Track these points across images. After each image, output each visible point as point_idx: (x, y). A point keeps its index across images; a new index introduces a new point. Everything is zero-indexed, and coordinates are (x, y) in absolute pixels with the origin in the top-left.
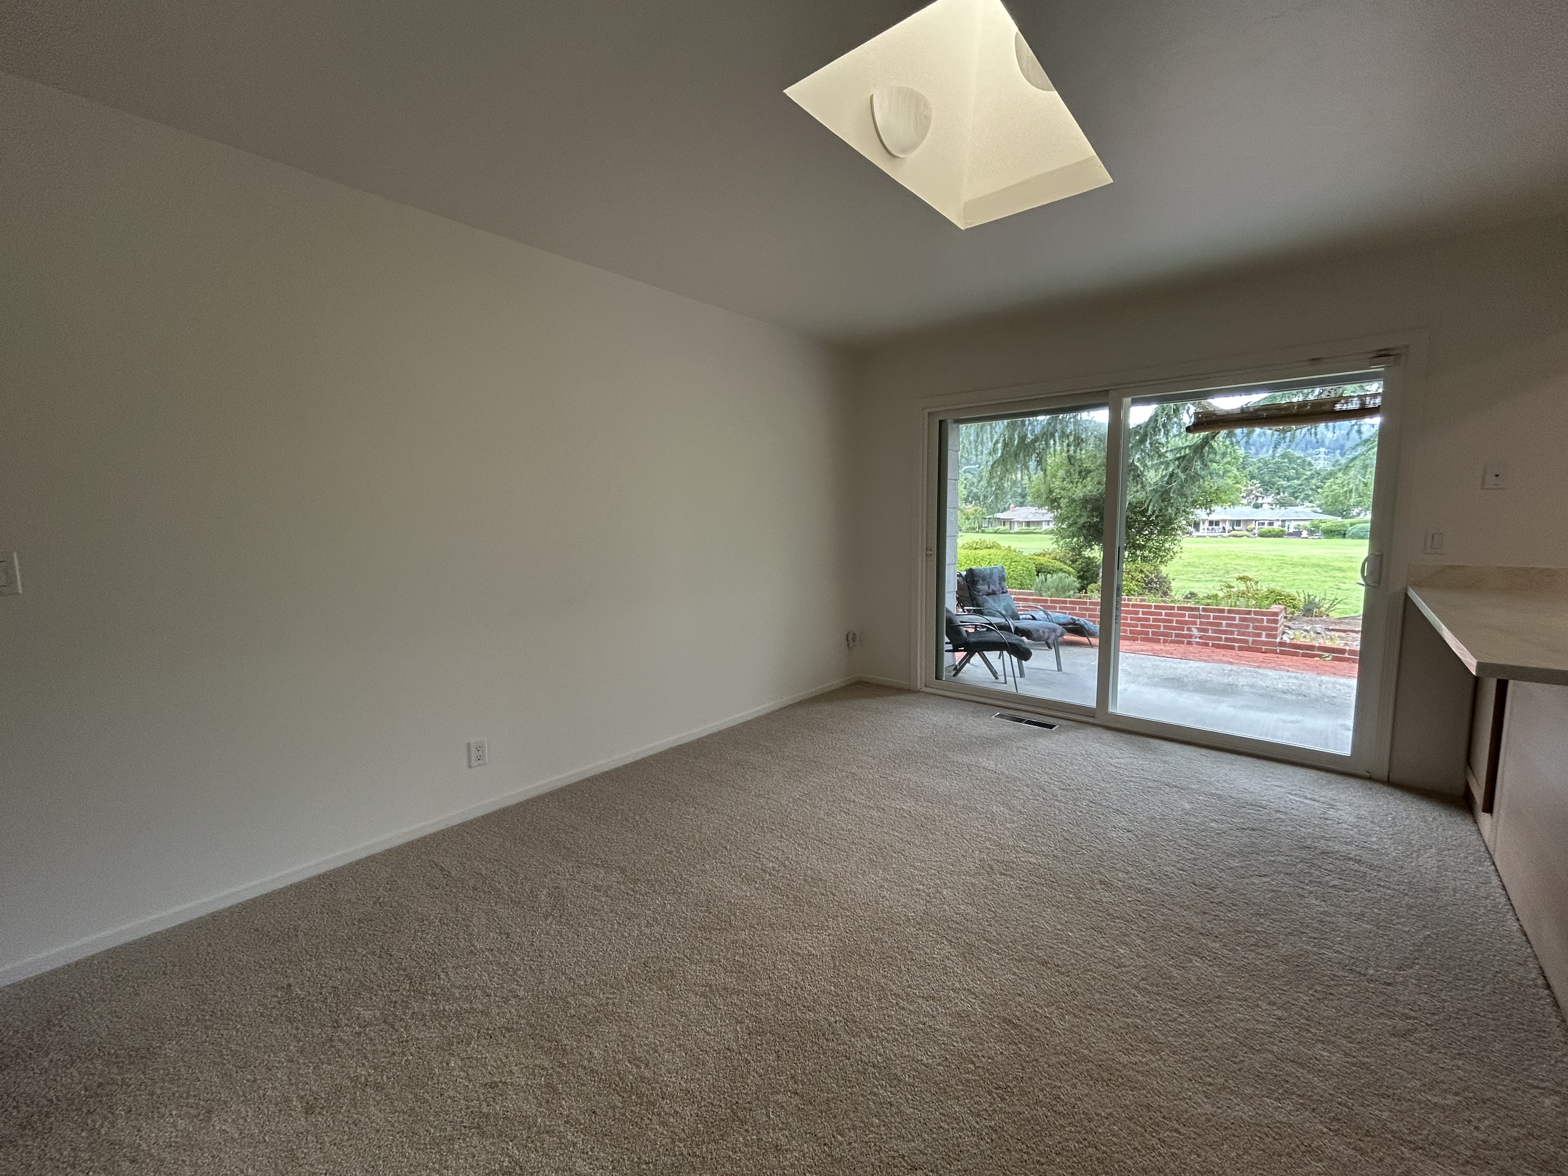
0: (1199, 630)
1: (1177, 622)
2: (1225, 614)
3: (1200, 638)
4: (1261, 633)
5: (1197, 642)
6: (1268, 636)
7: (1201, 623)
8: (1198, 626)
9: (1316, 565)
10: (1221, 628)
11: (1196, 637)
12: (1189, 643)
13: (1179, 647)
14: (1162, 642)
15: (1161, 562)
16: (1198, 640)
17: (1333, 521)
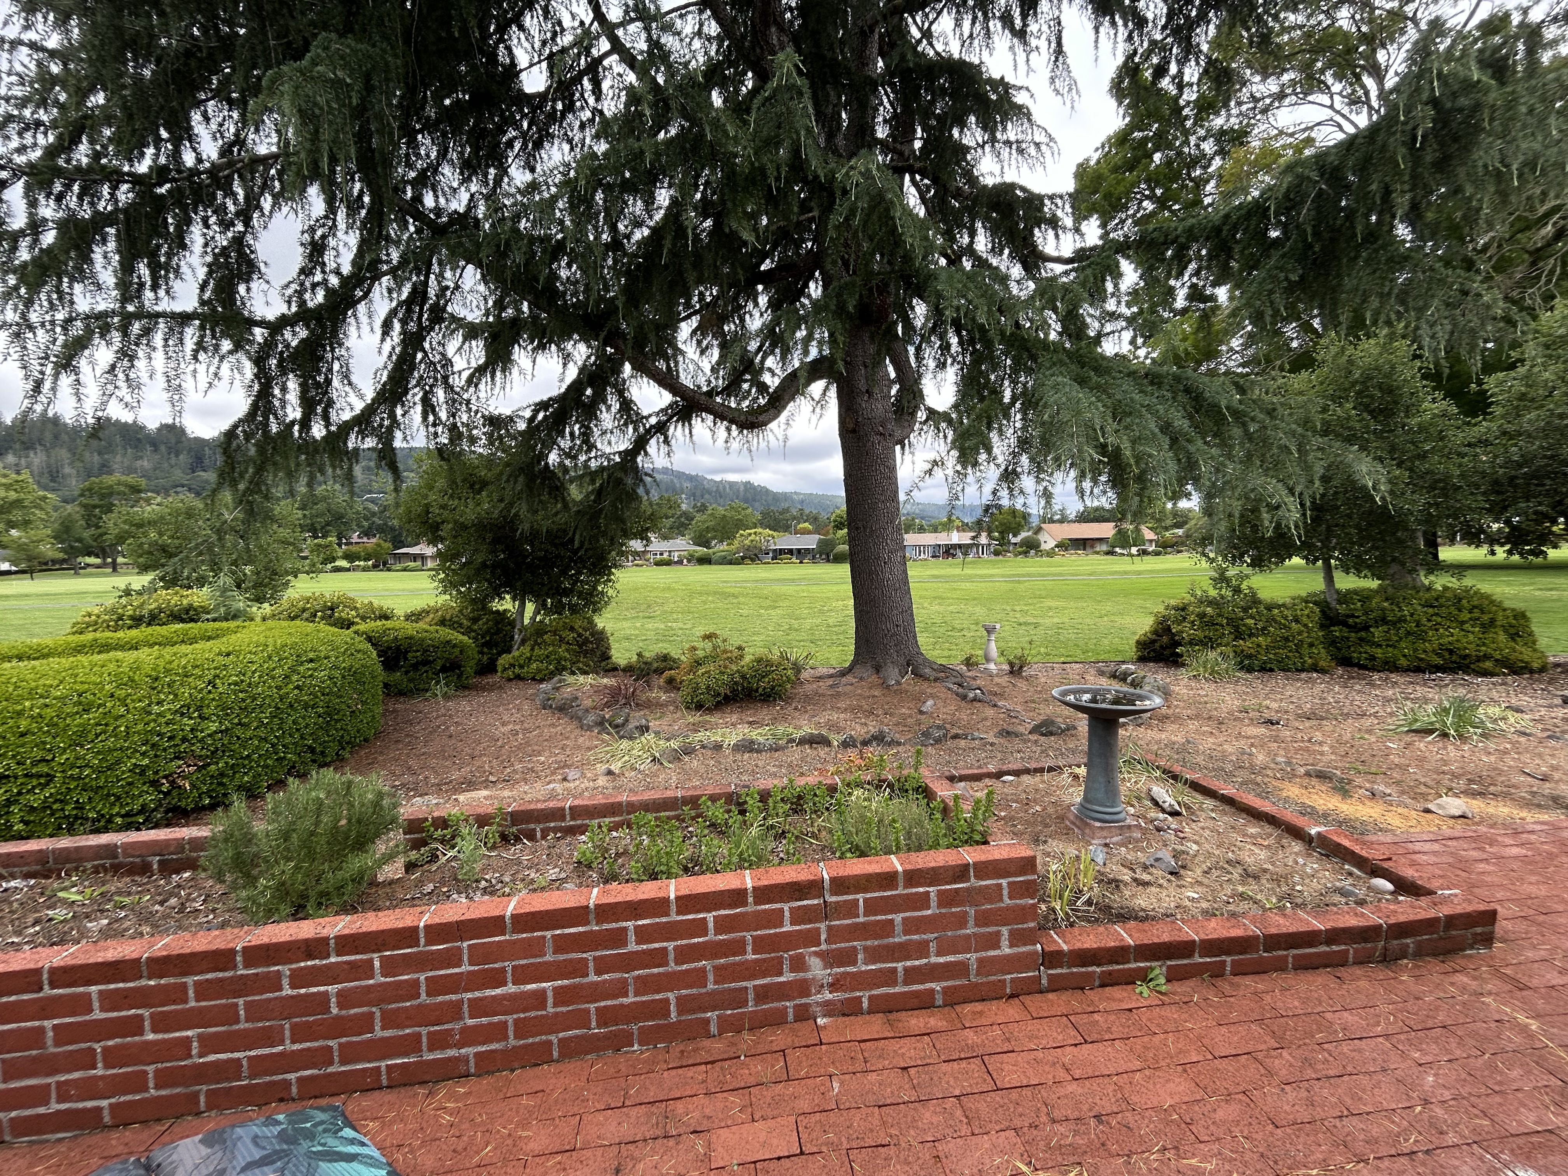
0: (830, 959)
1: (760, 945)
2: (900, 891)
3: (834, 986)
4: (998, 934)
5: (827, 1003)
6: (1016, 939)
7: (834, 934)
8: (824, 947)
9: (715, 593)
10: (891, 940)
11: (822, 986)
12: (804, 1015)
13: (778, 1038)
14: (713, 1029)
15: (594, 611)
16: (829, 996)
17: (701, 550)
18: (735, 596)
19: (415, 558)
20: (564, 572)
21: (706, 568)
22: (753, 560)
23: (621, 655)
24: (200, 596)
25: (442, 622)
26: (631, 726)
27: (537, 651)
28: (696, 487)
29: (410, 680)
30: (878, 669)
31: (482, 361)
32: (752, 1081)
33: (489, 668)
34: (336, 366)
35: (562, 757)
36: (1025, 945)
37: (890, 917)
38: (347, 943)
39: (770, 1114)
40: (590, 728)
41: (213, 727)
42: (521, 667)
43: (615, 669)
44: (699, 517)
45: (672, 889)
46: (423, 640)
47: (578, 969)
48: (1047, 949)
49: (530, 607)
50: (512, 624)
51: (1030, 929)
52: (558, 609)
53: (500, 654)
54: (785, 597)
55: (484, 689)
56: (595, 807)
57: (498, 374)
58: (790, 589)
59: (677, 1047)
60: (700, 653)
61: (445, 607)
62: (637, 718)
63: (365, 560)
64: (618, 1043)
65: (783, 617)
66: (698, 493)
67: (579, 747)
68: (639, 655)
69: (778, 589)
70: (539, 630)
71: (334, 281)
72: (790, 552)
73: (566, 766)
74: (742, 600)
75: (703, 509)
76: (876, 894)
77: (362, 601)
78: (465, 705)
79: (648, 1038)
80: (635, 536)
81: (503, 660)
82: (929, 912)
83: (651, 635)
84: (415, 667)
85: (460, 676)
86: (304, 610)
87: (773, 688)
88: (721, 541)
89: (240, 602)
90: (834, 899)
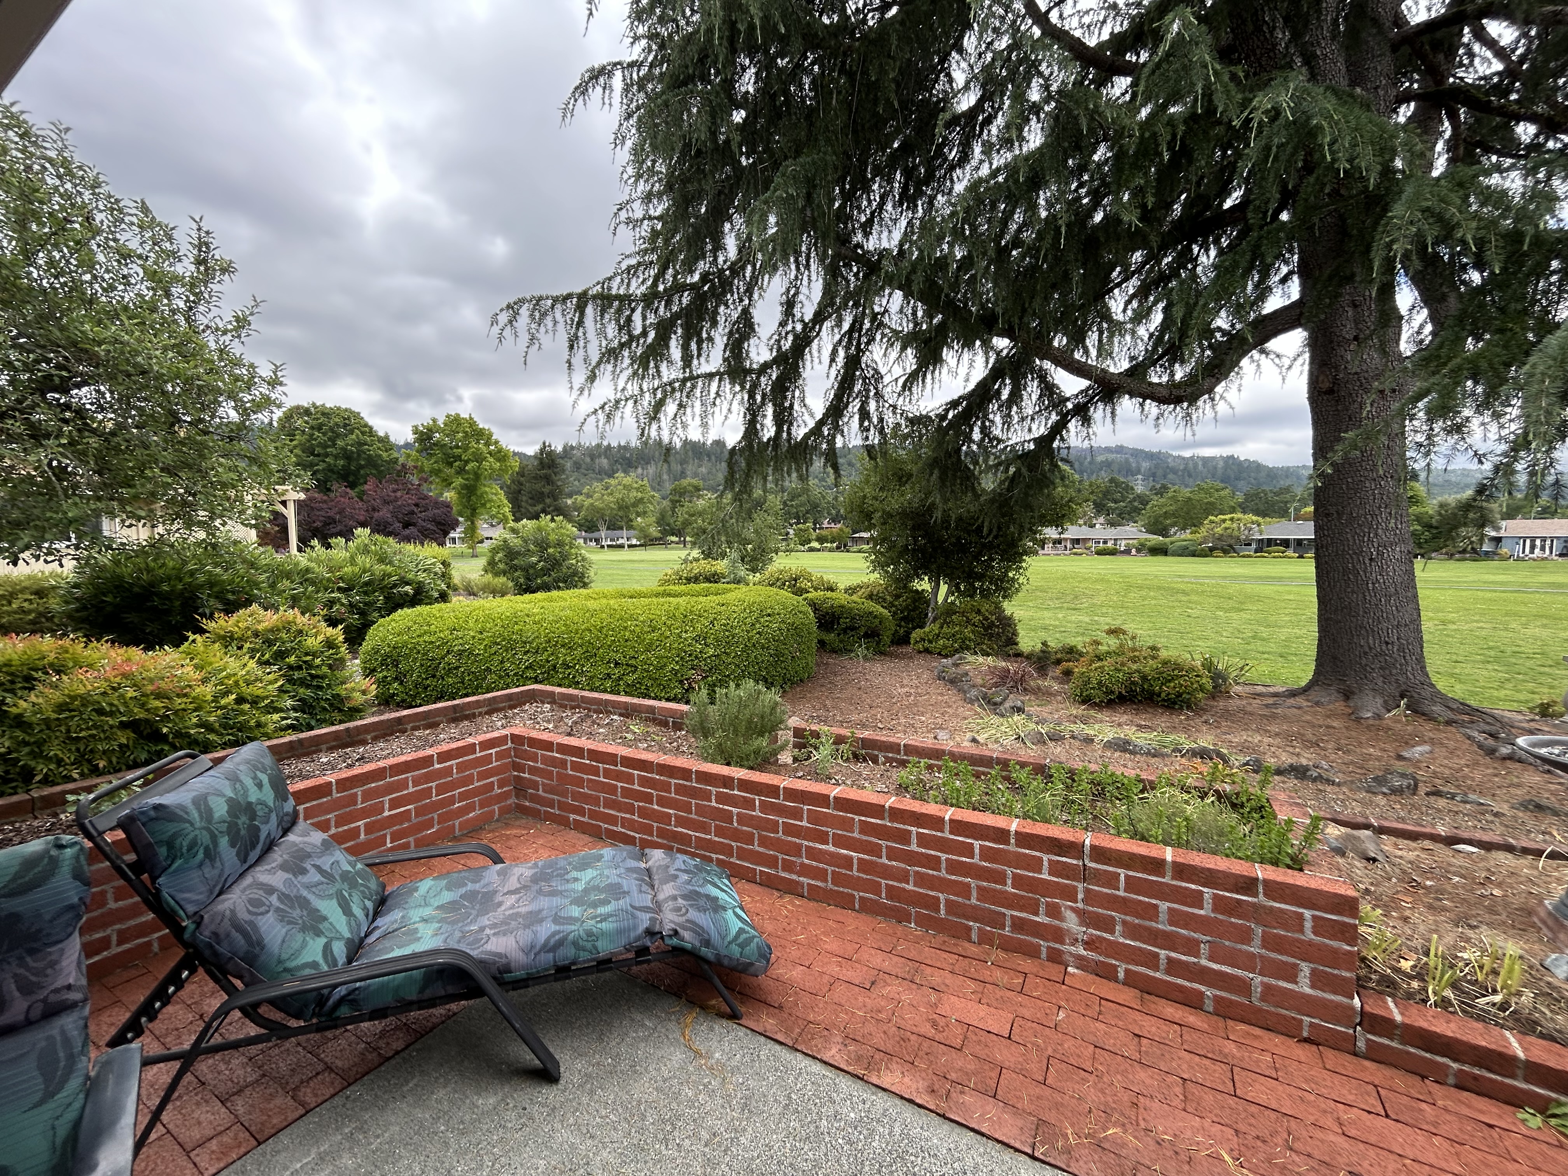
0: (1085, 918)
1: (1018, 881)
2: (1167, 880)
3: (1089, 944)
4: (1295, 967)
5: (1081, 957)
6: (1322, 981)
7: (1091, 898)
8: (1080, 905)
9: (1159, 588)
10: (1154, 924)
11: (1077, 940)
12: (1056, 957)
13: (1026, 964)
14: (974, 937)
15: (1004, 597)
16: (1083, 952)
17: (1156, 539)
18: (1184, 593)
20: (977, 558)
21: (1161, 559)
22: (1225, 552)
23: (1027, 642)
24: (721, 566)
25: (870, 597)
26: (1007, 705)
27: (945, 629)
28: (1157, 466)
29: (841, 641)
30: (1347, 695)
31: (914, 367)
32: (990, 980)
33: (904, 640)
34: (797, 393)
35: (940, 721)
36: (1335, 993)
37: (1154, 901)
38: (744, 785)
39: (995, 1004)
40: (971, 702)
41: (711, 652)
42: (930, 642)
43: (1018, 655)
44: (1156, 501)
45: (949, 814)
46: (851, 609)
47: (875, 851)
48: (1367, 1008)
49: (944, 588)
50: (927, 603)
51: (1344, 979)
52: (971, 593)
53: (914, 628)
54: (1259, 599)
55: (897, 657)
56: (923, 749)
57: (929, 376)
58: (1268, 590)
59: (941, 938)
60: (1103, 648)
61: (875, 584)
62: (1014, 700)
63: (832, 542)
64: (902, 917)
65: (1249, 622)
66: (1160, 473)
67: (957, 716)
68: (1044, 644)
69: (1249, 588)
70: (949, 610)
71: (799, 327)
72: (1286, 543)
73: (941, 728)
74: (1194, 598)
75: (1162, 491)
76: (1140, 875)
77: (816, 575)
78: (878, 667)
79: (922, 921)
80: (1050, 523)
81: (916, 634)
82: (1202, 912)
83: (1071, 627)
84: (845, 631)
85: (878, 643)
86: (778, 579)
87: (1179, 695)
88: (1184, 529)
89: (742, 572)
90: (1093, 865)
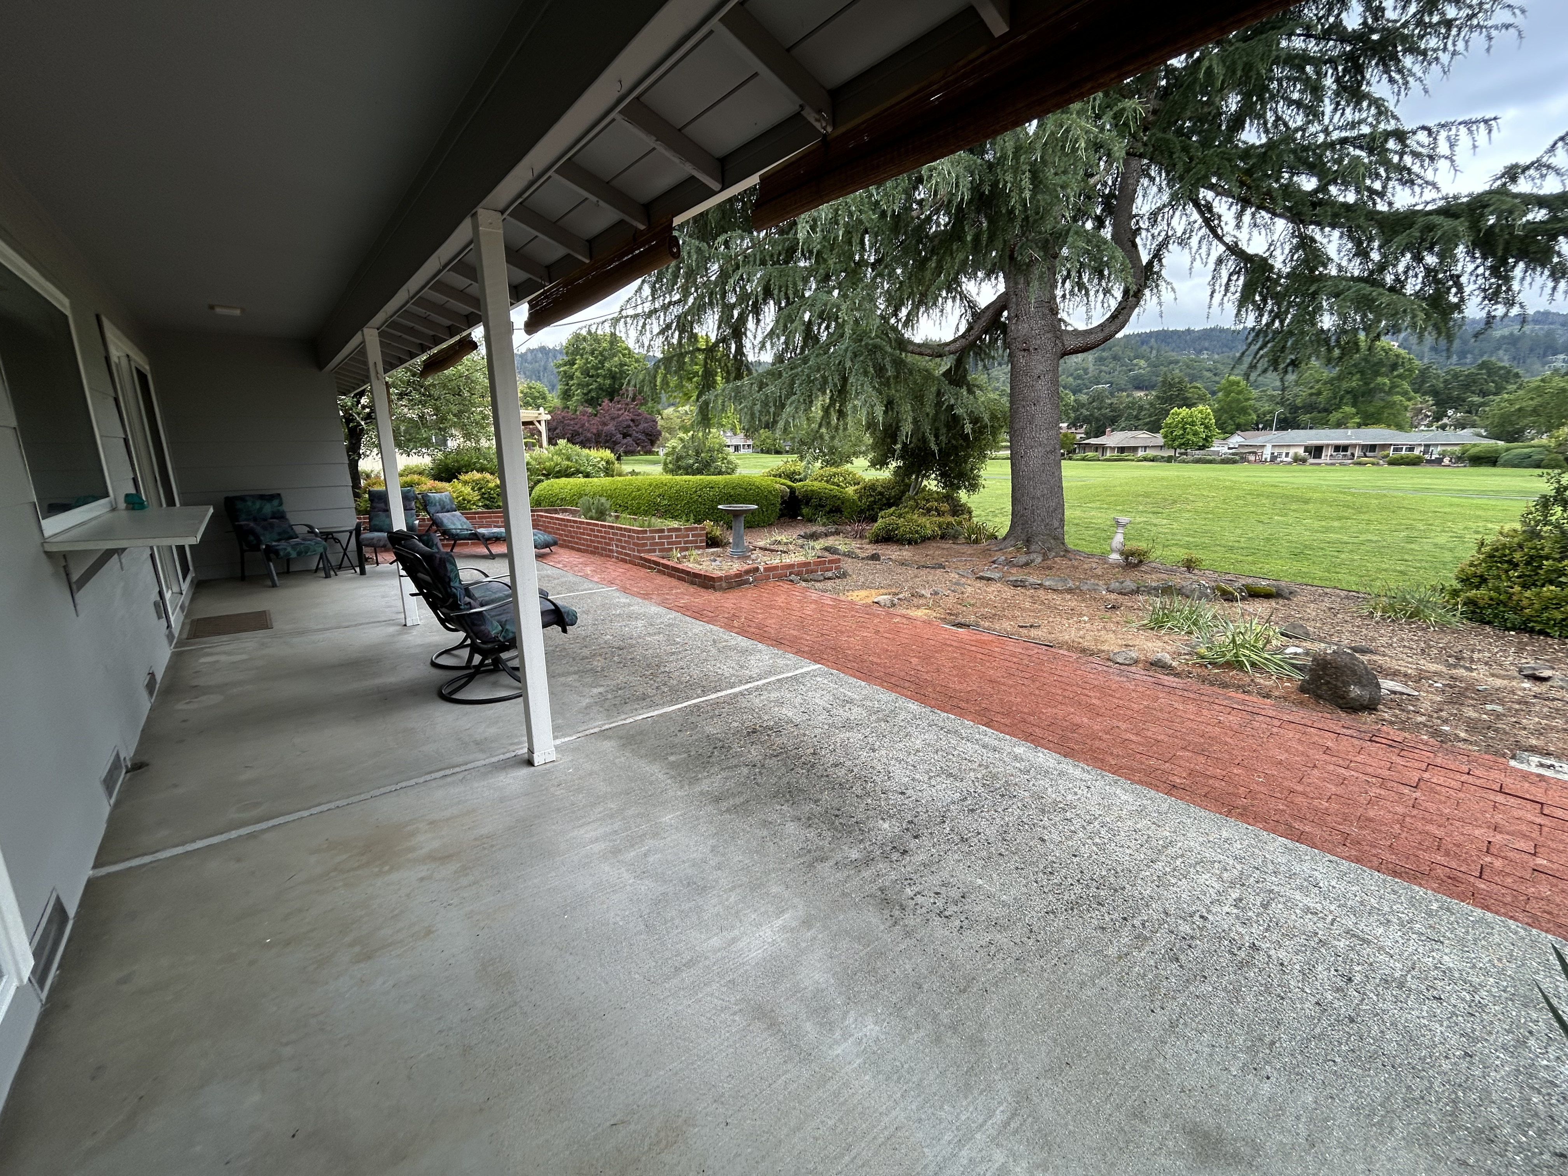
19: (1097, 448)
29: (813, 514)
46: (819, 493)
84: (816, 507)
